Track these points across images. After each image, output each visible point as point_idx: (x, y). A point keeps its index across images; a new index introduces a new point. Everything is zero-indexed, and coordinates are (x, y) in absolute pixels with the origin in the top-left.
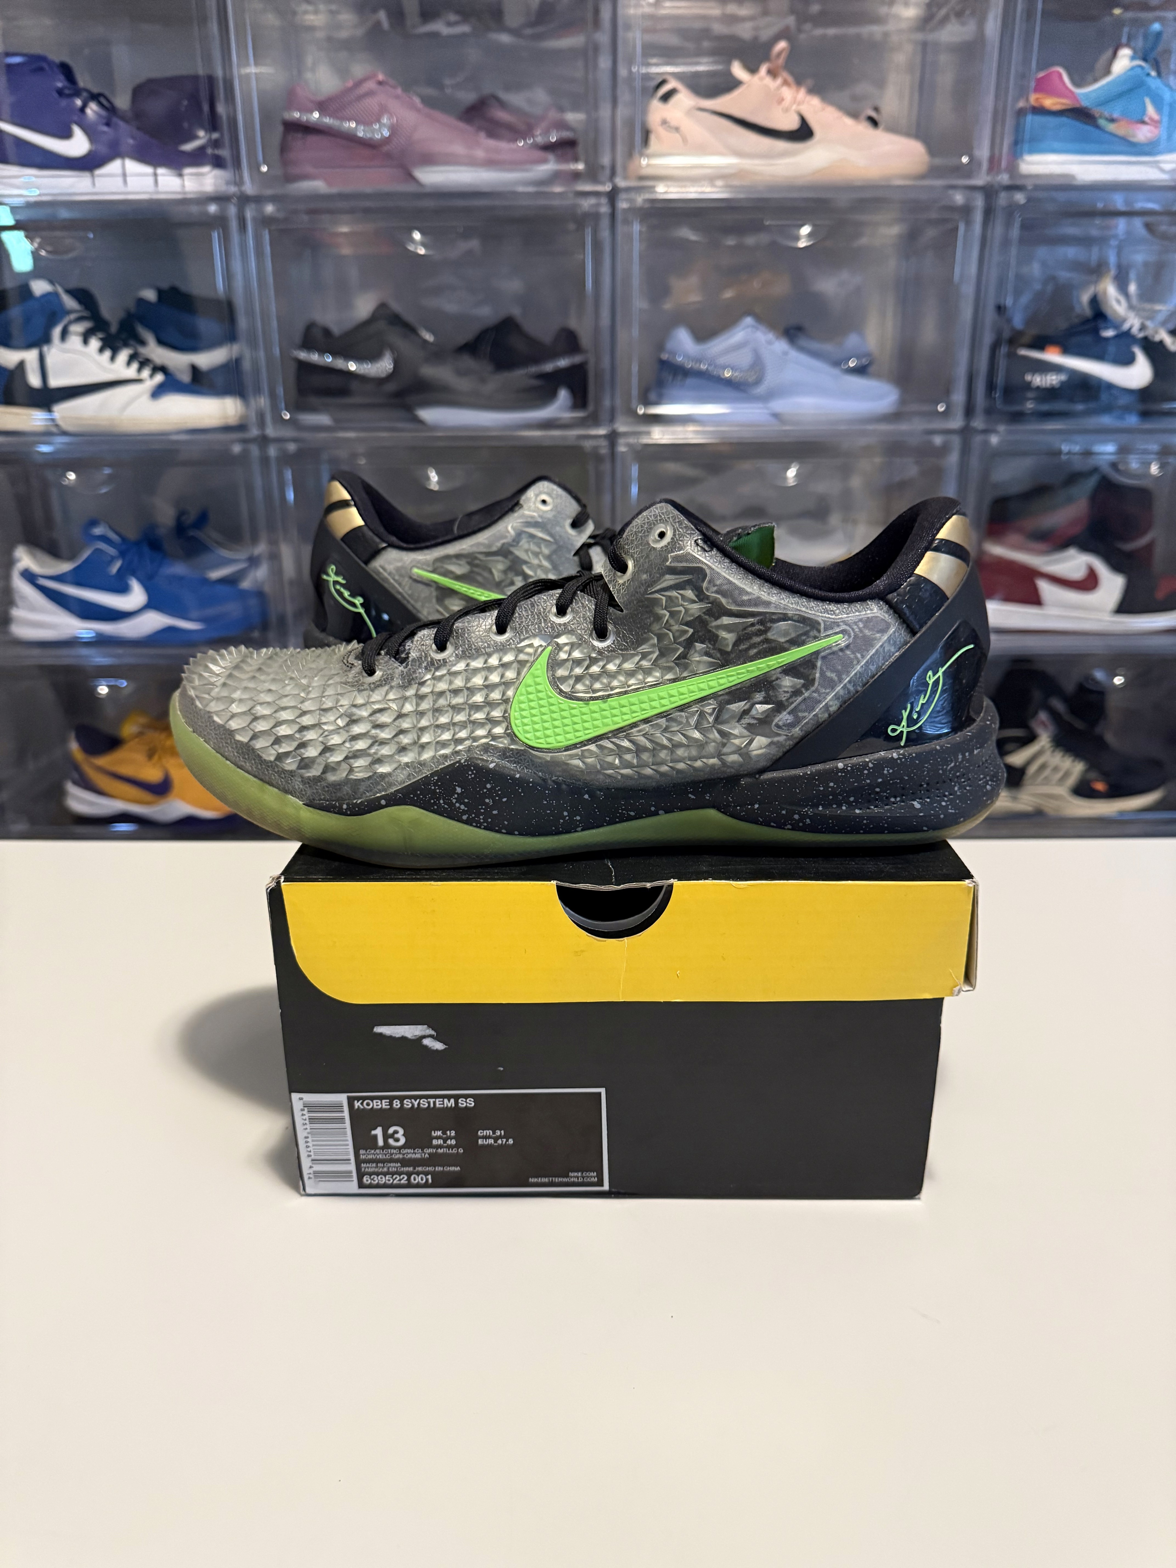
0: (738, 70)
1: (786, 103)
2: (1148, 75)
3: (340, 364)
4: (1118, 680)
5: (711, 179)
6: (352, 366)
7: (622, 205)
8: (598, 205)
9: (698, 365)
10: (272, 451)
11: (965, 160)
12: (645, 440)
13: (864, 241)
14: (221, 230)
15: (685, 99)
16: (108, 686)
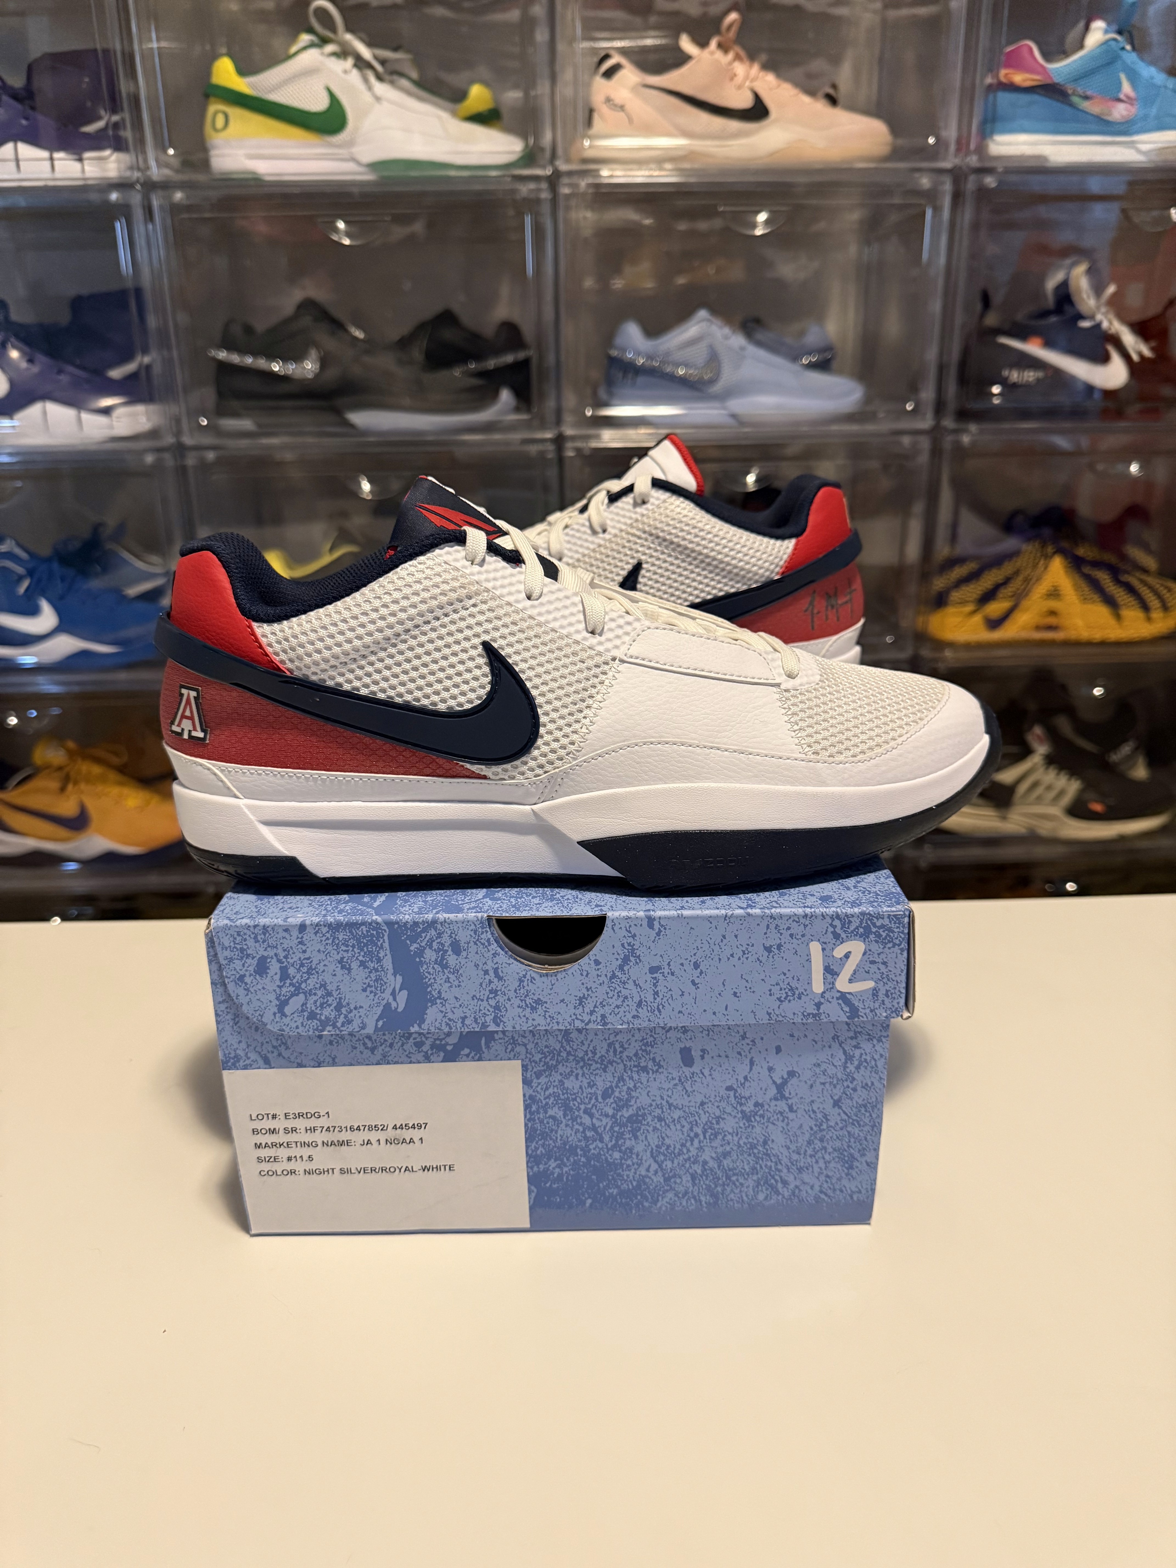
0: (686, 44)
1: (739, 79)
2: (1123, 49)
3: (262, 363)
4: (1098, 691)
5: (659, 161)
6: (276, 367)
7: (566, 190)
8: (539, 190)
9: (649, 362)
10: (191, 461)
11: (931, 140)
12: (594, 444)
13: (821, 225)
14: (123, 220)
15: (630, 75)
16: (17, 717)
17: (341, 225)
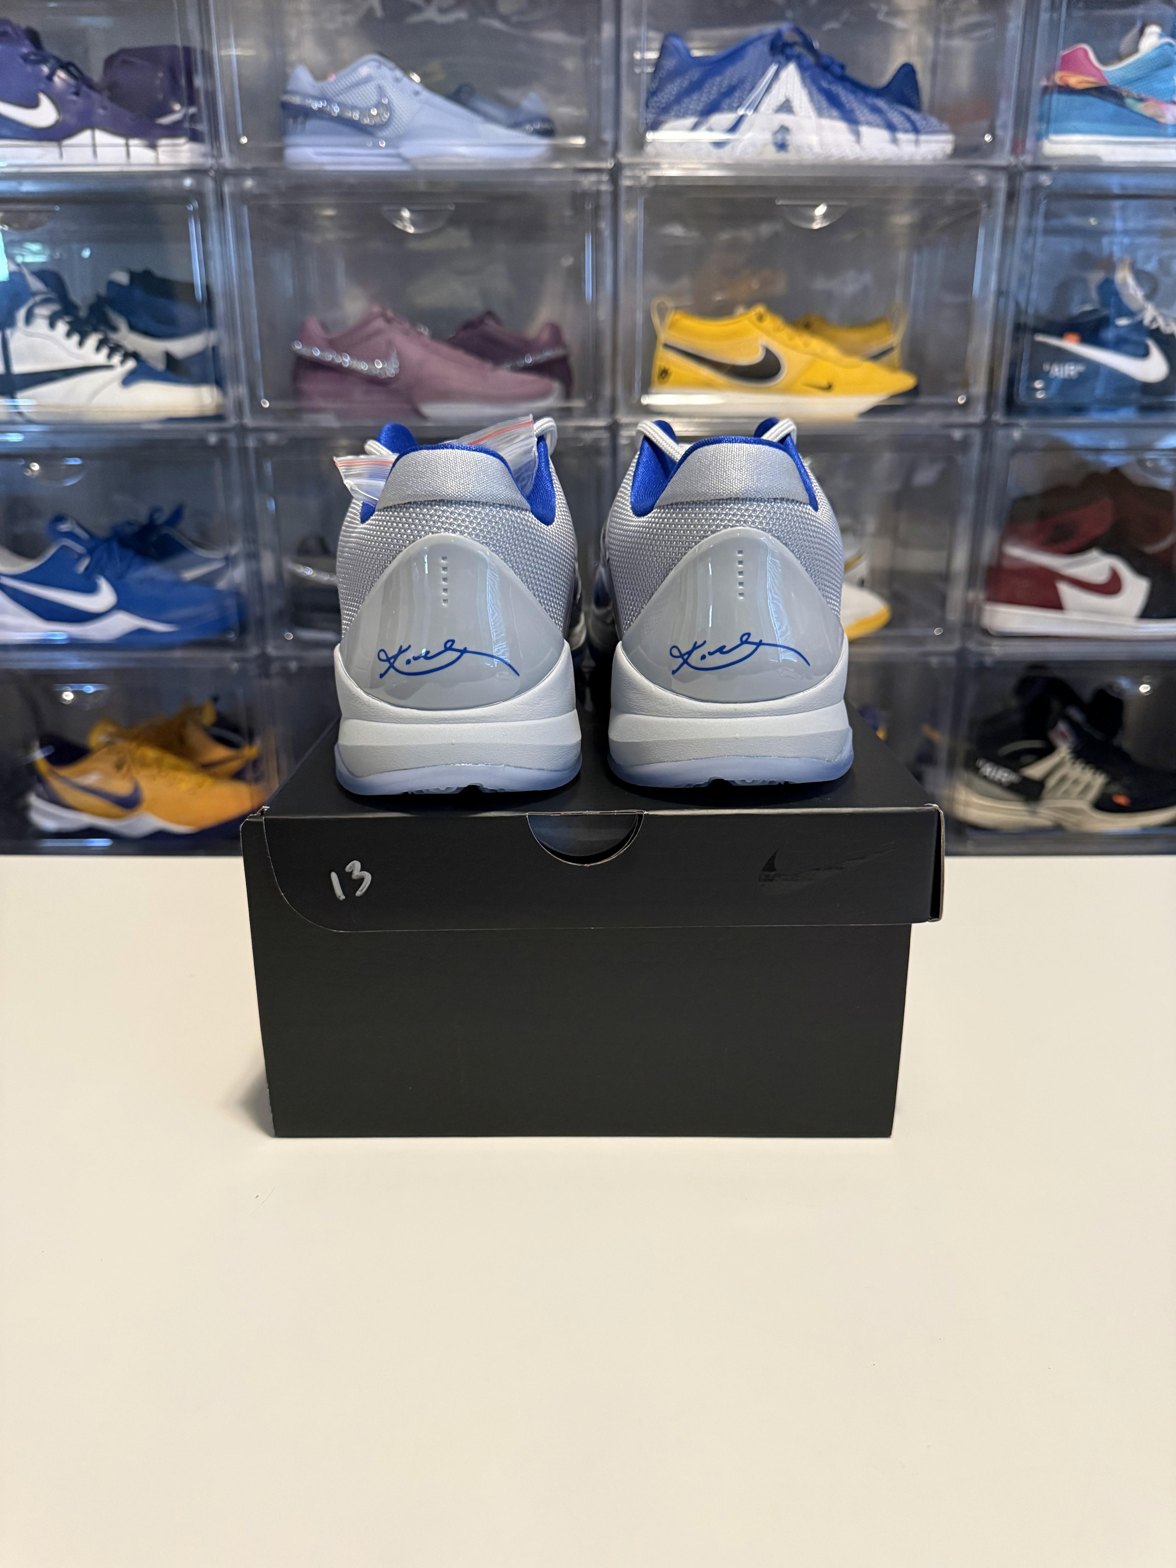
4: (1144, 689)
8: (599, 183)
10: (251, 442)
11: (987, 138)
14: (197, 206)
16: (73, 692)
17: (406, 214)
